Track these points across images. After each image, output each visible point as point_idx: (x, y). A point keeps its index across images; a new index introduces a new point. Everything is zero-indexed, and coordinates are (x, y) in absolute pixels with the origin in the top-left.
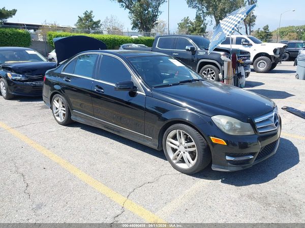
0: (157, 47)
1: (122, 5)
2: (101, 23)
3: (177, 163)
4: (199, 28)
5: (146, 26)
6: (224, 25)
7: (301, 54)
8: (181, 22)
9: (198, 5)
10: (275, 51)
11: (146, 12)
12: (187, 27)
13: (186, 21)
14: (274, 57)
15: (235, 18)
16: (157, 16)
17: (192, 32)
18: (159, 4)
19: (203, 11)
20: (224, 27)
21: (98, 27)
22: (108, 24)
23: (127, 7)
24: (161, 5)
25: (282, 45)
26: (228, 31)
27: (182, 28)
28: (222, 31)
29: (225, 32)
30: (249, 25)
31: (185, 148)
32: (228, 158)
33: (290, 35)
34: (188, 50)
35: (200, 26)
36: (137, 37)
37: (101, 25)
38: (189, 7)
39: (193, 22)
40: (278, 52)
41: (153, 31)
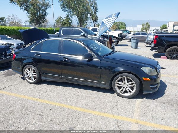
0: (61, 34)
1: (22, 8)
2: (5, 19)
3: (123, 94)
4: (68, 23)
5: (39, 22)
6: (106, 22)
7: (127, 36)
8: (57, 19)
9: (67, 10)
10: (119, 35)
11: (39, 13)
12: (61, 22)
13: (60, 18)
14: (119, 38)
15: (111, 19)
16: (45, 15)
17: (64, 25)
18: (46, 8)
19: (70, 13)
20: (106, 23)
21: (4, 21)
22: (11, 20)
23: (25, 9)
24: (48, 9)
25: (121, 32)
26: (109, 25)
27: (58, 22)
28: (105, 25)
29: (108, 26)
30: (95, 21)
31: (128, 85)
32: (151, 87)
33: (113, 27)
34: (82, 36)
35: (68, 22)
36: (33, 28)
37: (5, 20)
38: (62, 10)
39: (64, 19)
40: (120, 36)
41: (44, 24)
